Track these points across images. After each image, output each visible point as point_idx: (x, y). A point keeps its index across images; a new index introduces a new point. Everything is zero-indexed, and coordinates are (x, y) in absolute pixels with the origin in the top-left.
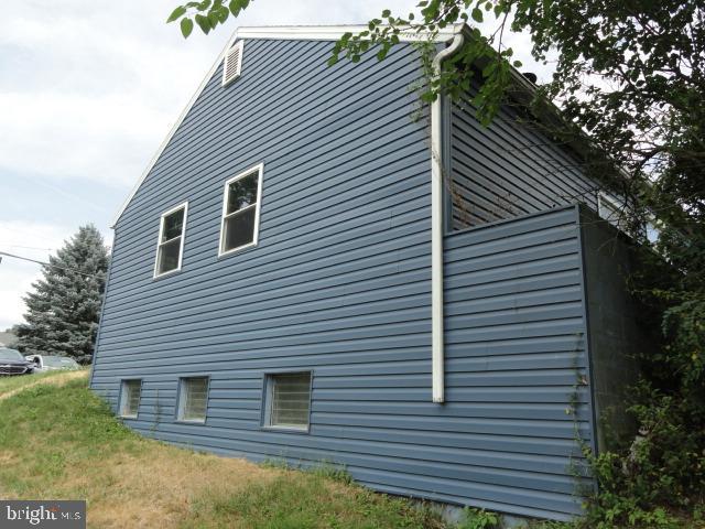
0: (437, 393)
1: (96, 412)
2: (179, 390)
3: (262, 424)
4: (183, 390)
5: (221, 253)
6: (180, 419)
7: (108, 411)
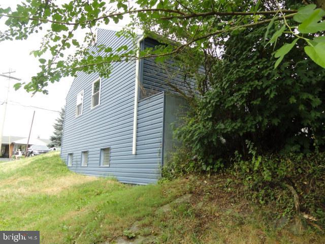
0: (134, 152)
1: (61, 165)
2: (82, 156)
3: (100, 165)
4: (83, 156)
5: (92, 108)
6: (82, 166)
7: (64, 164)
